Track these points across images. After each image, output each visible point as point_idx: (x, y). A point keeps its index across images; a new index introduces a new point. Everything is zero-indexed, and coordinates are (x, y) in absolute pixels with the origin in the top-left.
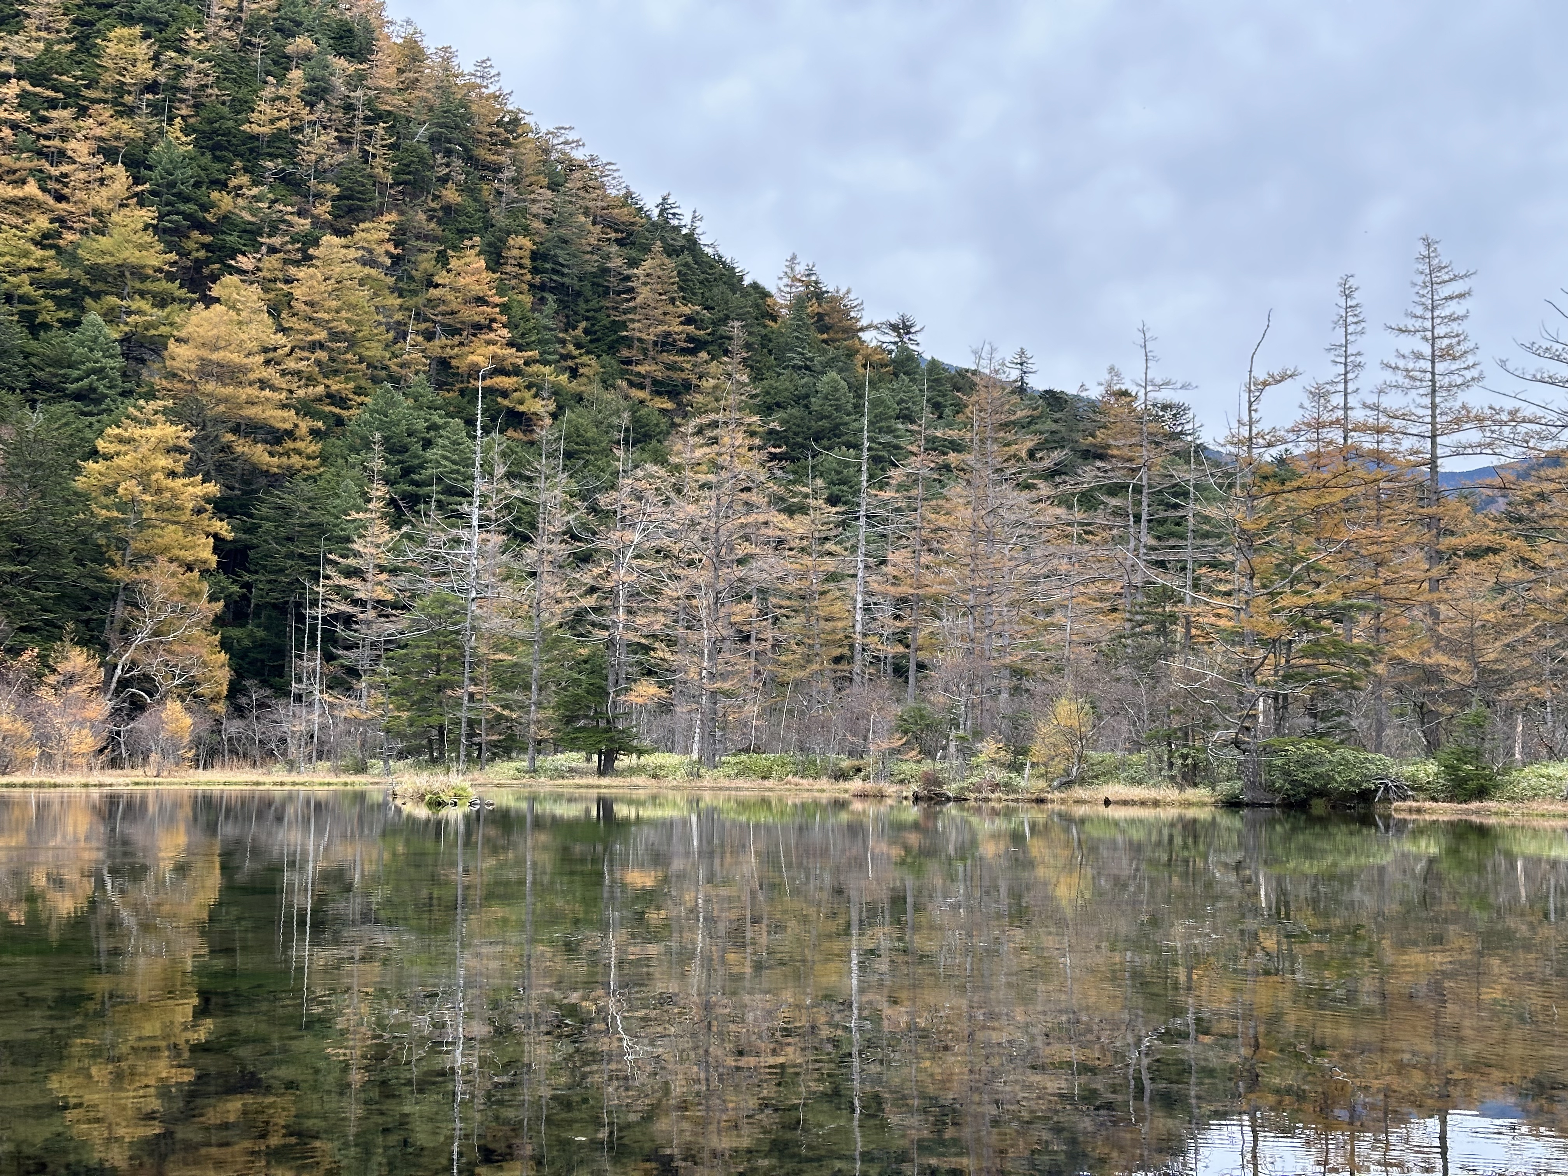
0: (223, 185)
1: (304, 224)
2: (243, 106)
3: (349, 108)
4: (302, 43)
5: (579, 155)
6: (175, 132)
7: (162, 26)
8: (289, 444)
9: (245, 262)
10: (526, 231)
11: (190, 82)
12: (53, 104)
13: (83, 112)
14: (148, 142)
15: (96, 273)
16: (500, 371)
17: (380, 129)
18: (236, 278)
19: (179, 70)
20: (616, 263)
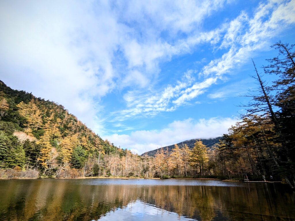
0: (65, 130)
1: (72, 134)
2: (68, 124)
3: (75, 125)
4: (72, 120)
5: (91, 130)
6: (62, 126)
7: (61, 118)
8: (70, 150)
9: (67, 136)
10: (88, 135)
11: (64, 122)
12: (52, 123)
13: (55, 124)
14: (60, 127)
15: (56, 136)
16: (86, 145)
17: (78, 127)
18: (67, 137)
19: (63, 122)
20: (94, 138)
